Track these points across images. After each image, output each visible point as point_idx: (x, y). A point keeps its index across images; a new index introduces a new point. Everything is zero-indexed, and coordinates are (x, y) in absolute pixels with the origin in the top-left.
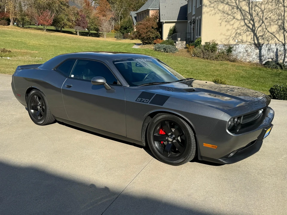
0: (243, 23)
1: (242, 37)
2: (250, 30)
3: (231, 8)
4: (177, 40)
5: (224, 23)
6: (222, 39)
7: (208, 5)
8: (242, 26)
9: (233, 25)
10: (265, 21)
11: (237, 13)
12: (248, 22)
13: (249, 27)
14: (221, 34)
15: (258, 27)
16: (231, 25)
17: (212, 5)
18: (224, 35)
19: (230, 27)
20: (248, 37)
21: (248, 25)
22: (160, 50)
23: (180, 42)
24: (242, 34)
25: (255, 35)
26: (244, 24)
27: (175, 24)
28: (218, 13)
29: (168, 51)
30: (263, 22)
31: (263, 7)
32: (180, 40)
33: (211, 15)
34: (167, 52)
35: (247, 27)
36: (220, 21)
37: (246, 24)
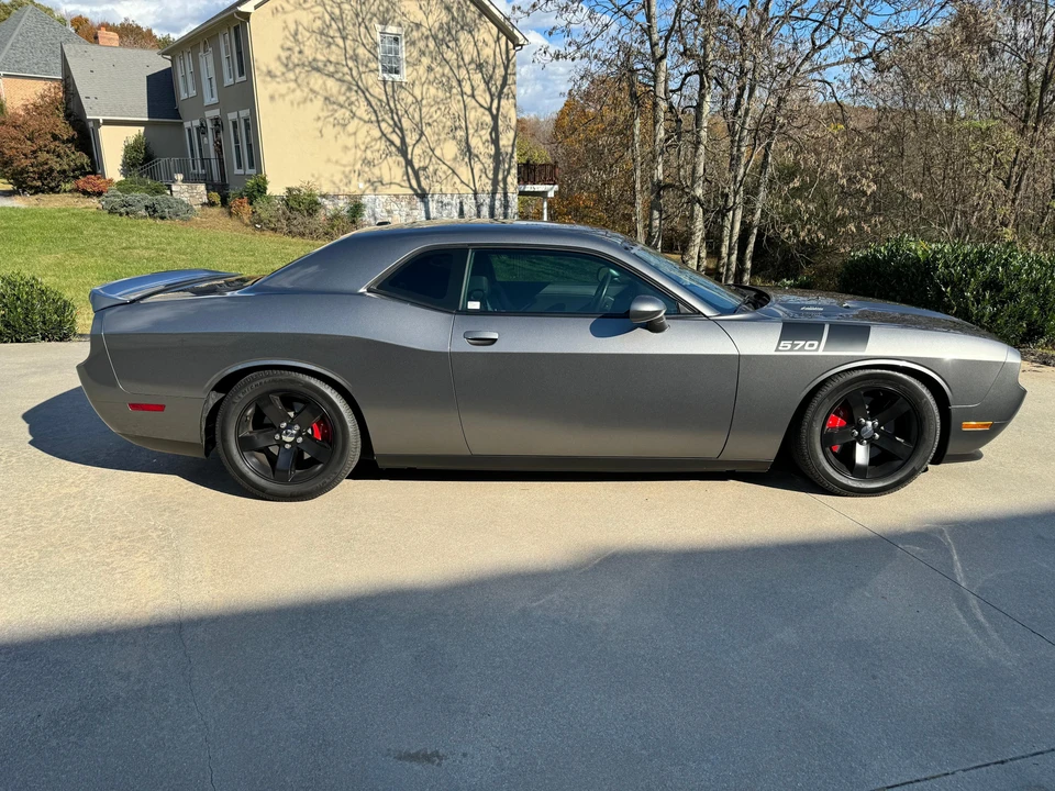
0: (377, 134)
1: (380, 169)
2: (393, 149)
3: (343, 89)
4: (174, 181)
5: (330, 131)
6: (332, 176)
7: (279, 74)
8: (376, 140)
9: (355, 134)
10: (427, 131)
11: (356, 103)
12: (391, 129)
13: (392, 143)
14: (329, 160)
15: (414, 145)
16: (350, 135)
17: (291, 75)
18: (337, 162)
19: (350, 142)
20: (393, 169)
21: (388, 136)
22: (134, 213)
23: (185, 186)
24: (376, 162)
25: (409, 163)
26: (379, 134)
27: (142, 129)
28: (311, 100)
29: (167, 215)
30: (422, 134)
31: (417, 92)
32: (183, 181)
33: (295, 105)
34: (162, 218)
35: (388, 143)
36: (320, 124)
37: (384, 134)
